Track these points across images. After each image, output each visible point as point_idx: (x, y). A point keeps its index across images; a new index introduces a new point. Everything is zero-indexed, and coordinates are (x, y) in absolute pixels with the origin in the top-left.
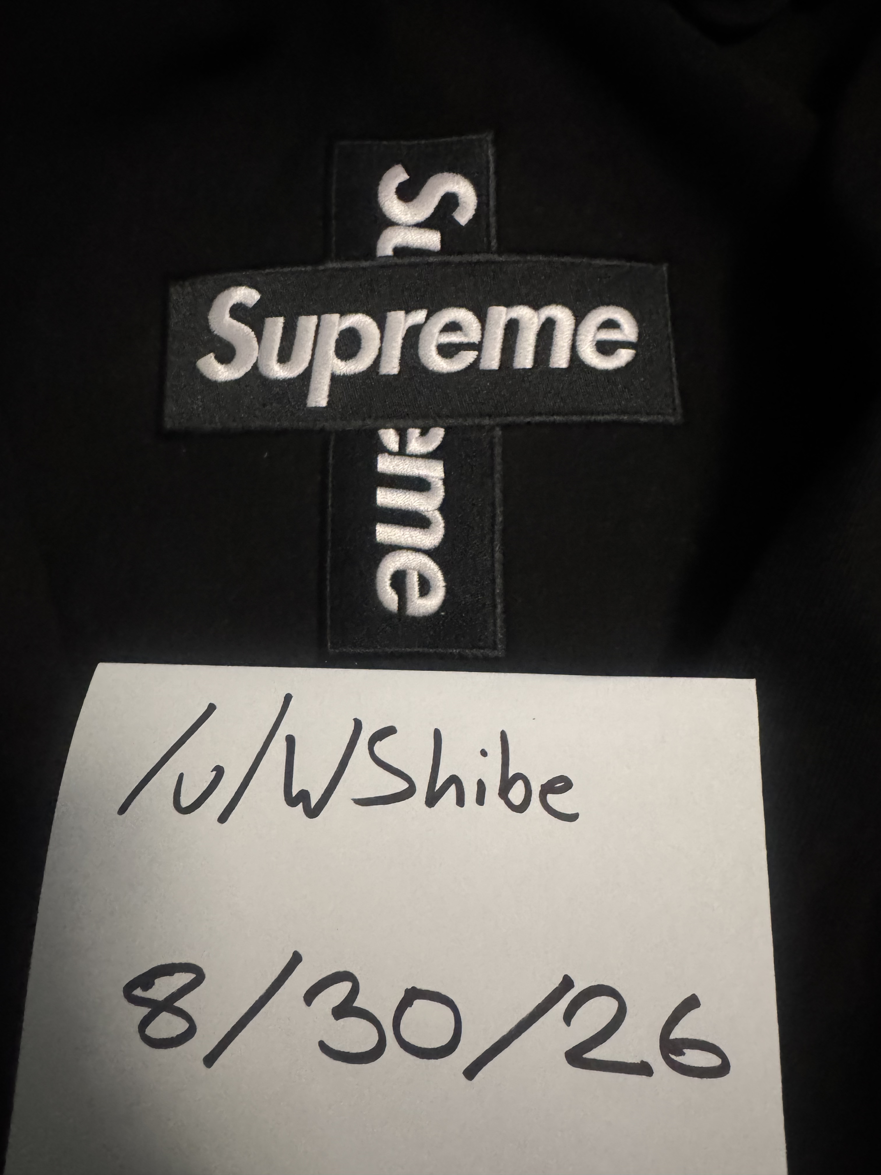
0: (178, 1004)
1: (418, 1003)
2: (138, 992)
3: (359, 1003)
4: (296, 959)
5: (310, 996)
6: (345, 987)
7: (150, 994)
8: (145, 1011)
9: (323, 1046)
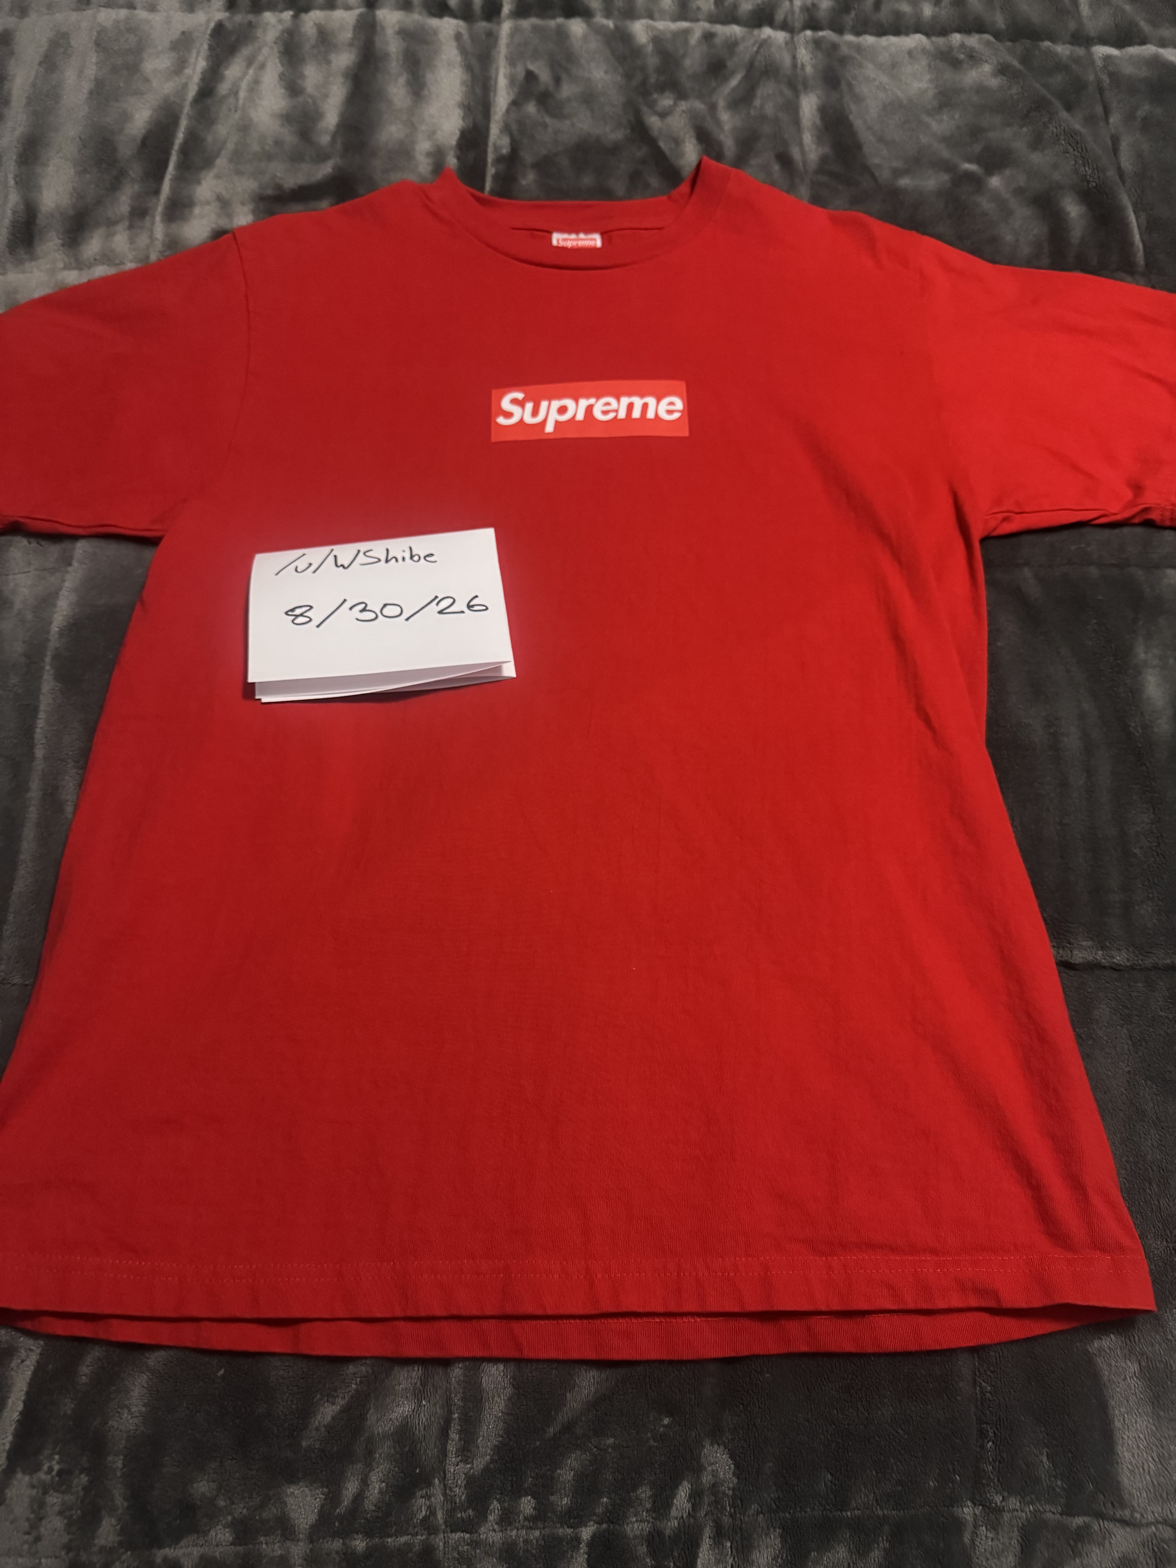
0: (305, 614)
1: (388, 607)
2: (290, 613)
3: (368, 608)
4: (345, 600)
5: (351, 608)
6: (363, 605)
7: (294, 613)
8: (293, 617)
9: (357, 619)
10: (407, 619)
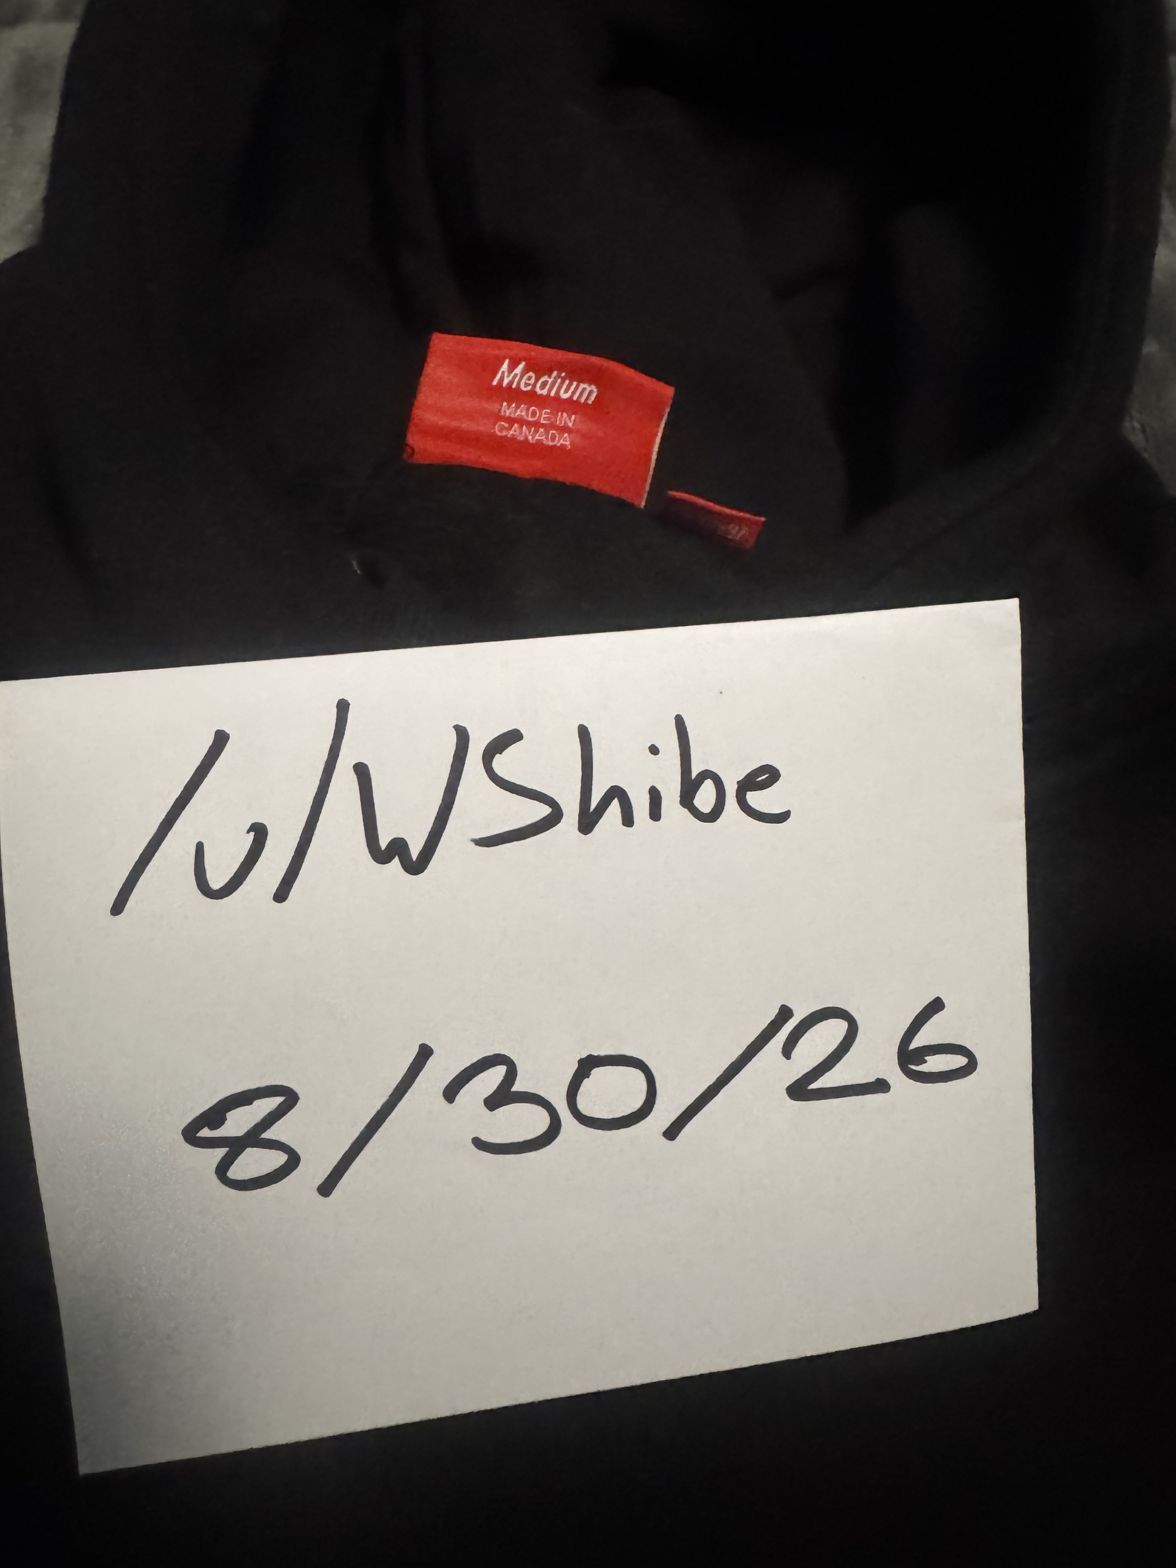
0: (266, 1135)
1: (597, 1072)
2: (205, 1133)
3: (518, 1087)
4: (425, 1053)
5: (451, 1093)
6: (498, 1073)
7: (223, 1132)
8: (220, 1153)
9: (479, 1144)
10: (671, 1133)
